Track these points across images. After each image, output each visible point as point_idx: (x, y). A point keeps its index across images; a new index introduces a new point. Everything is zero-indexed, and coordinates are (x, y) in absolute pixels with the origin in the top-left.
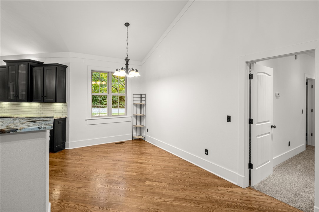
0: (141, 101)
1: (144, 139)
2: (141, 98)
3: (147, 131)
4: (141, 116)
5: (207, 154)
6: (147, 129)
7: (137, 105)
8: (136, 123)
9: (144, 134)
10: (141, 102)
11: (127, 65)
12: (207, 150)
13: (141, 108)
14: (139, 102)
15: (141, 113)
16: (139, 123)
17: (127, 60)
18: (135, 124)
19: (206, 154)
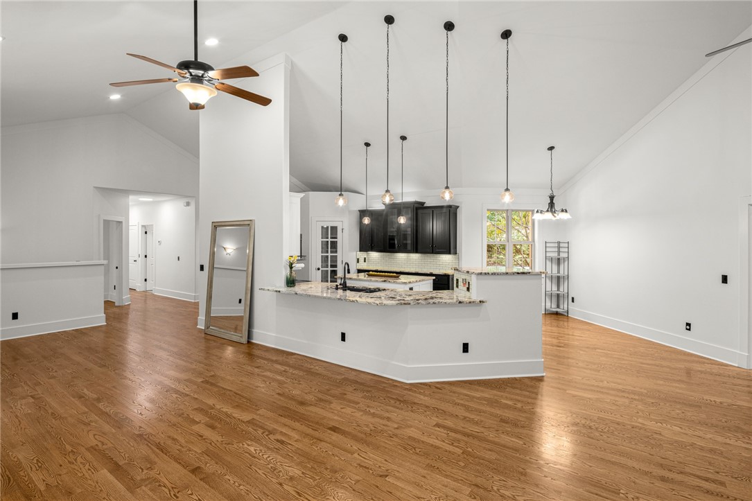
0: (559, 252)
1: (566, 314)
2: (559, 247)
3: (573, 301)
4: (559, 277)
5: (689, 330)
6: (573, 298)
7: (552, 259)
8: (552, 287)
9: (566, 306)
10: (559, 255)
11: (552, 205)
12: (688, 324)
13: (559, 264)
14: (555, 255)
15: (559, 272)
16: (555, 288)
17: (552, 198)
18: (549, 289)
19: (687, 329)
